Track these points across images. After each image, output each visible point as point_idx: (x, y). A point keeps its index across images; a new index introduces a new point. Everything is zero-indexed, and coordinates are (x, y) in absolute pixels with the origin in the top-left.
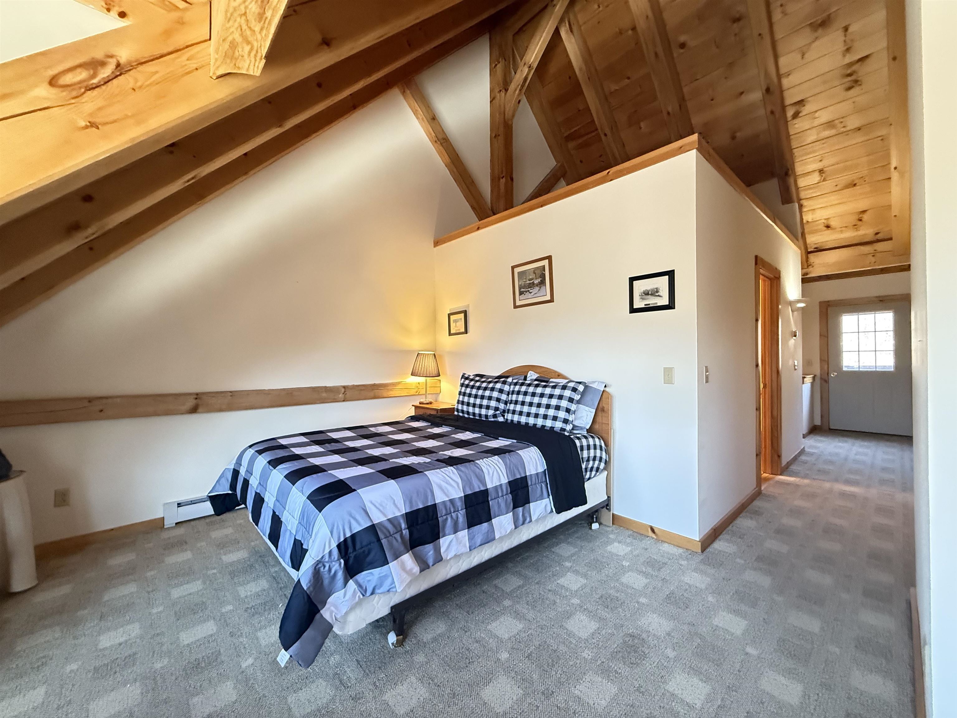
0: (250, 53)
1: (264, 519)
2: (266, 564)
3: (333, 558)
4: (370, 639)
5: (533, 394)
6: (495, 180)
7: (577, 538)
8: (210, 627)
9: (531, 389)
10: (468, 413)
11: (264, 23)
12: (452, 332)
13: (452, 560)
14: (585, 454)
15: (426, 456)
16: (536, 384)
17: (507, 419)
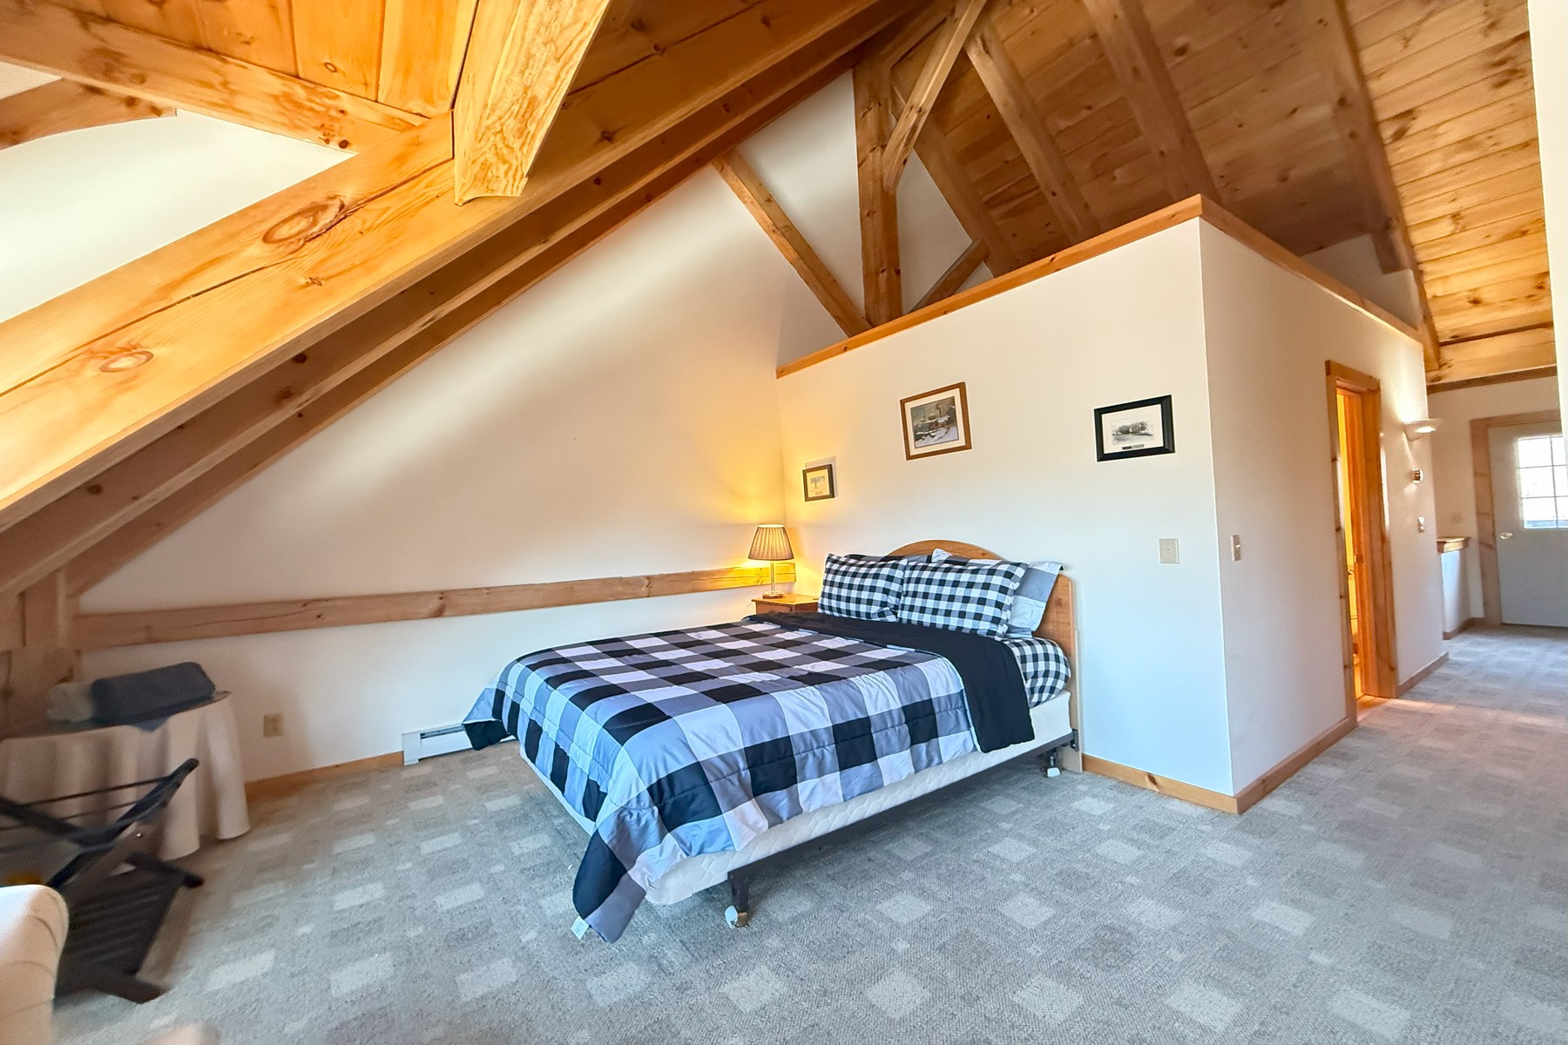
0: (506, 173)
1: (544, 753)
2: (547, 816)
3: (642, 804)
4: (699, 915)
5: (942, 583)
6: (870, 277)
7: (1022, 788)
8: (474, 892)
9: (938, 576)
10: (839, 610)
11: (526, 137)
12: (811, 495)
13: (817, 813)
14: (1030, 667)
15: (773, 671)
16: (946, 568)
17: (901, 619)
